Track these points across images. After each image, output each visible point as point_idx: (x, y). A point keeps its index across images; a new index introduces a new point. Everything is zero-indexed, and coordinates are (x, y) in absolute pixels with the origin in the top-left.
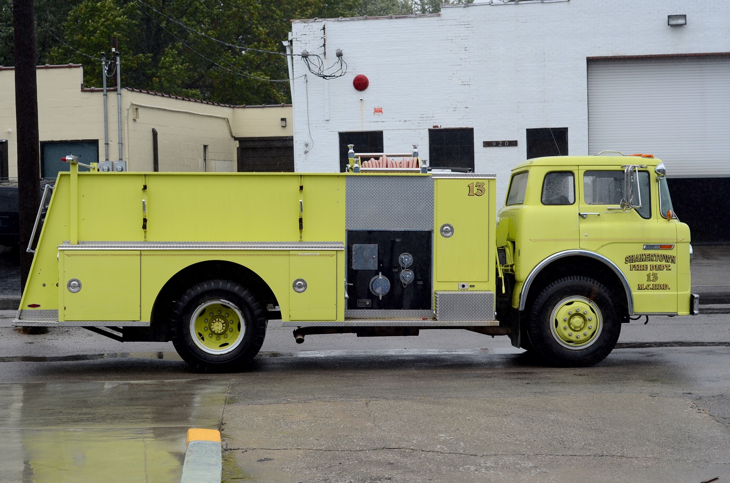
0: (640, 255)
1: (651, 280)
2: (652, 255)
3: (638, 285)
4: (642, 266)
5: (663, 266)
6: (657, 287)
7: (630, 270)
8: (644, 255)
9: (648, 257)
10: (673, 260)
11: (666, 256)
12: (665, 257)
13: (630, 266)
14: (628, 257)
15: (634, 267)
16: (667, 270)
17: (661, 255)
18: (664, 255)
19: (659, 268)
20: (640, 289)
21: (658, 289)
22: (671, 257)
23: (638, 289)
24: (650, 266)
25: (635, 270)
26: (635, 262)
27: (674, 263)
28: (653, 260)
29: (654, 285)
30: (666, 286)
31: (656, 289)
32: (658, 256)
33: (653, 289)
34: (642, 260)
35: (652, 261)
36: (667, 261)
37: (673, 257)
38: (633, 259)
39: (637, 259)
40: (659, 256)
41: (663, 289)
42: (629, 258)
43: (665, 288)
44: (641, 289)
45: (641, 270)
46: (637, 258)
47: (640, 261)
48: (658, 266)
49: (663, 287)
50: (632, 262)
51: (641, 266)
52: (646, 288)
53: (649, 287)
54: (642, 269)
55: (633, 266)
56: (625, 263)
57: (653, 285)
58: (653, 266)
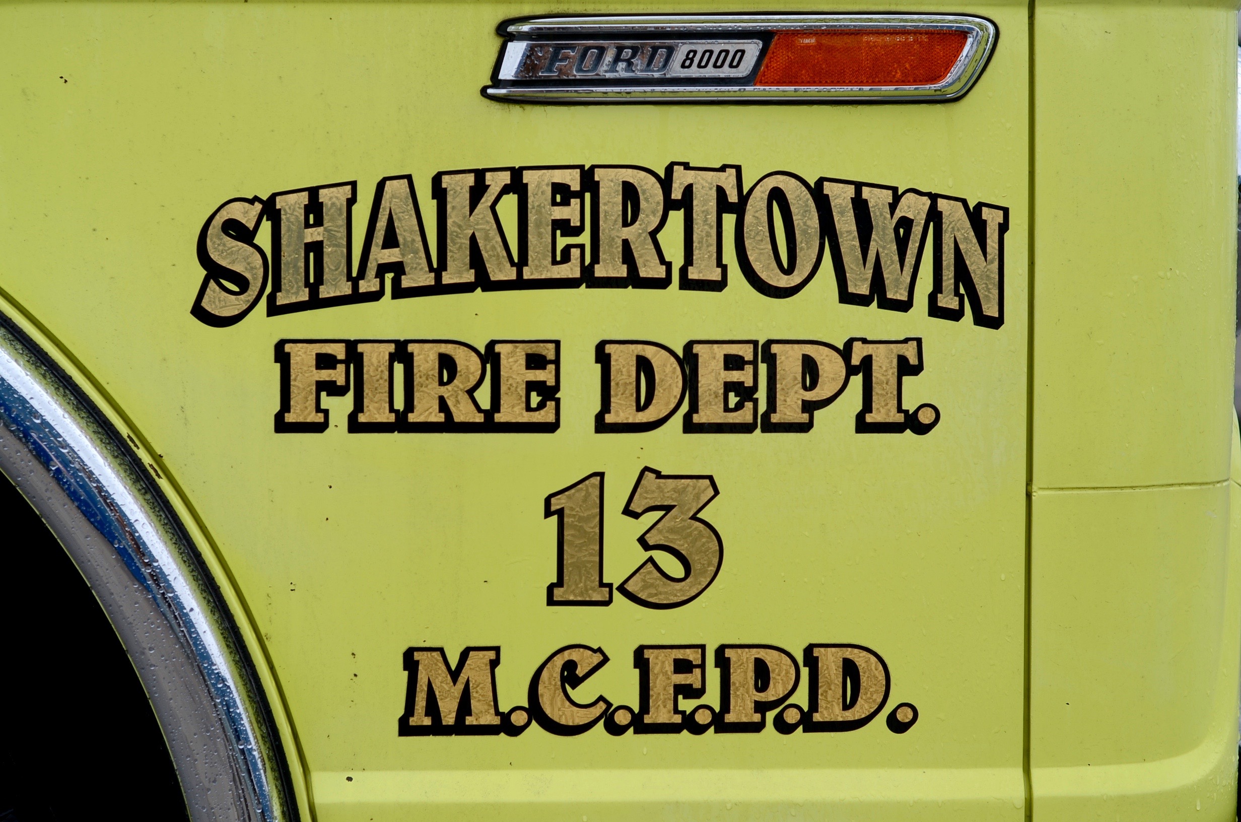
0: (439, 193)
1: (614, 575)
2: (630, 192)
3: (410, 661)
4: (468, 364)
5: (810, 367)
6: (713, 697)
7: (282, 426)
8: (496, 182)
9: (570, 212)
10: (962, 273)
11: (860, 207)
12: (845, 224)
13: (281, 355)
14: (247, 215)
15: (338, 375)
16: (862, 426)
17: (777, 195)
18: (818, 193)
19: (746, 393)
20: (437, 729)
21: (721, 724)
22: (934, 215)
23: (406, 729)
24: (602, 356)
25: (355, 426)
26: (356, 298)
27: (982, 320)
28: (650, 268)
29: (661, 664)
30: (850, 669)
31: (690, 724)
32: (723, 205)
33: (640, 725)
34: (477, 260)
35: (634, 280)
36: (878, 282)
37: (975, 216)
38: (333, 256)
39: (381, 255)
40: (739, 209)
41: (809, 724)
42: (264, 238)
43: (830, 710)
44: (460, 728)
45: (450, 426)
46: (391, 241)
47: (439, 289)
48: (733, 362)
49: (801, 698)
50: (315, 302)
51: (447, 364)
52: (535, 711)
53: (583, 693)
54: (463, 412)
55: (325, 361)
56: (199, 312)
57: (641, 660)
58: (644, 365)
